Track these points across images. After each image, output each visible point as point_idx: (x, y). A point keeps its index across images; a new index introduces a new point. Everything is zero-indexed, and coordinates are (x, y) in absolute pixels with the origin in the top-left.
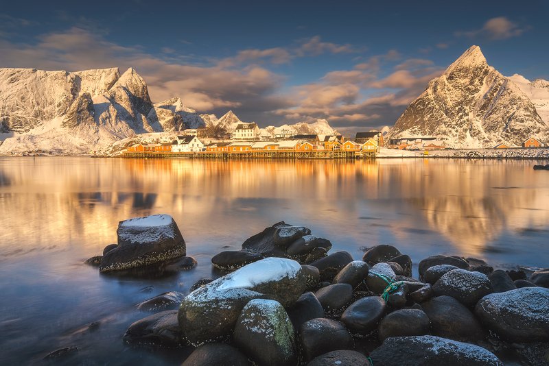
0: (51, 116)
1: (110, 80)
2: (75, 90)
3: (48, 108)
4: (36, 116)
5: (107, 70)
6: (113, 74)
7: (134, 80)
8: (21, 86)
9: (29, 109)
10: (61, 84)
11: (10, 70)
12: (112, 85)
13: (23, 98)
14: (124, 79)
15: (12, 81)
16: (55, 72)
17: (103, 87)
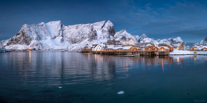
0: (86, 38)
1: (103, 25)
2: (92, 29)
3: (85, 36)
4: (82, 38)
5: (102, 22)
6: (104, 23)
7: (110, 24)
8: (79, 30)
9: (80, 36)
10: (88, 28)
11: (76, 25)
12: (103, 27)
13: (79, 33)
14: (107, 25)
15: (77, 28)
16: (87, 24)
17: (100, 27)
